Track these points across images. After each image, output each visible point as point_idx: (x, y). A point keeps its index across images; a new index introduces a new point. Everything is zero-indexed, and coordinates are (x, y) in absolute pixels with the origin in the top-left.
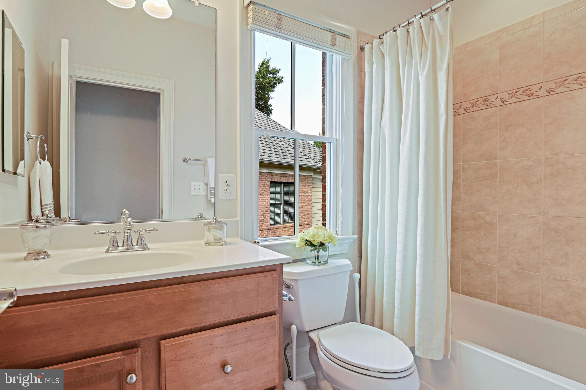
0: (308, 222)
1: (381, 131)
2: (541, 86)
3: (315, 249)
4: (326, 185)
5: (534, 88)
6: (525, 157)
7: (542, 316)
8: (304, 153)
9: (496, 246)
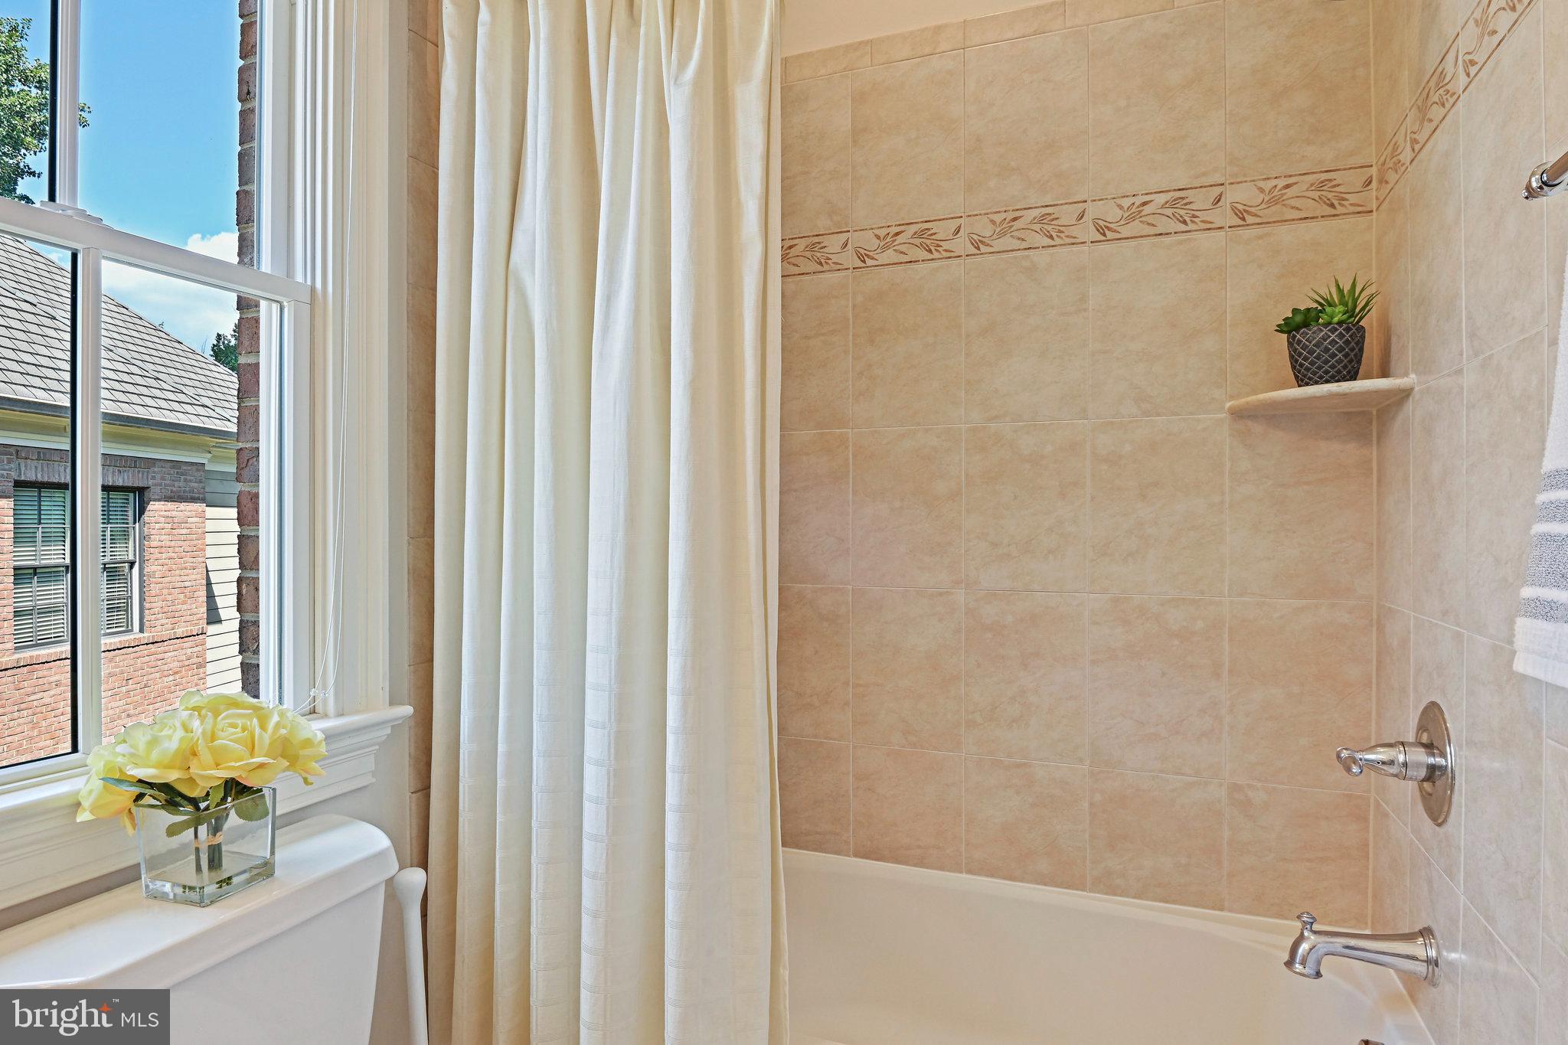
0: (189, 628)
1: (511, 282)
2: (960, 227)
3: (196, 823)
4: (257, 495)
5: (943, 230)
6: (919, 424)
7: (970, 872)
8: (175, 385)
9: (848, 685)
